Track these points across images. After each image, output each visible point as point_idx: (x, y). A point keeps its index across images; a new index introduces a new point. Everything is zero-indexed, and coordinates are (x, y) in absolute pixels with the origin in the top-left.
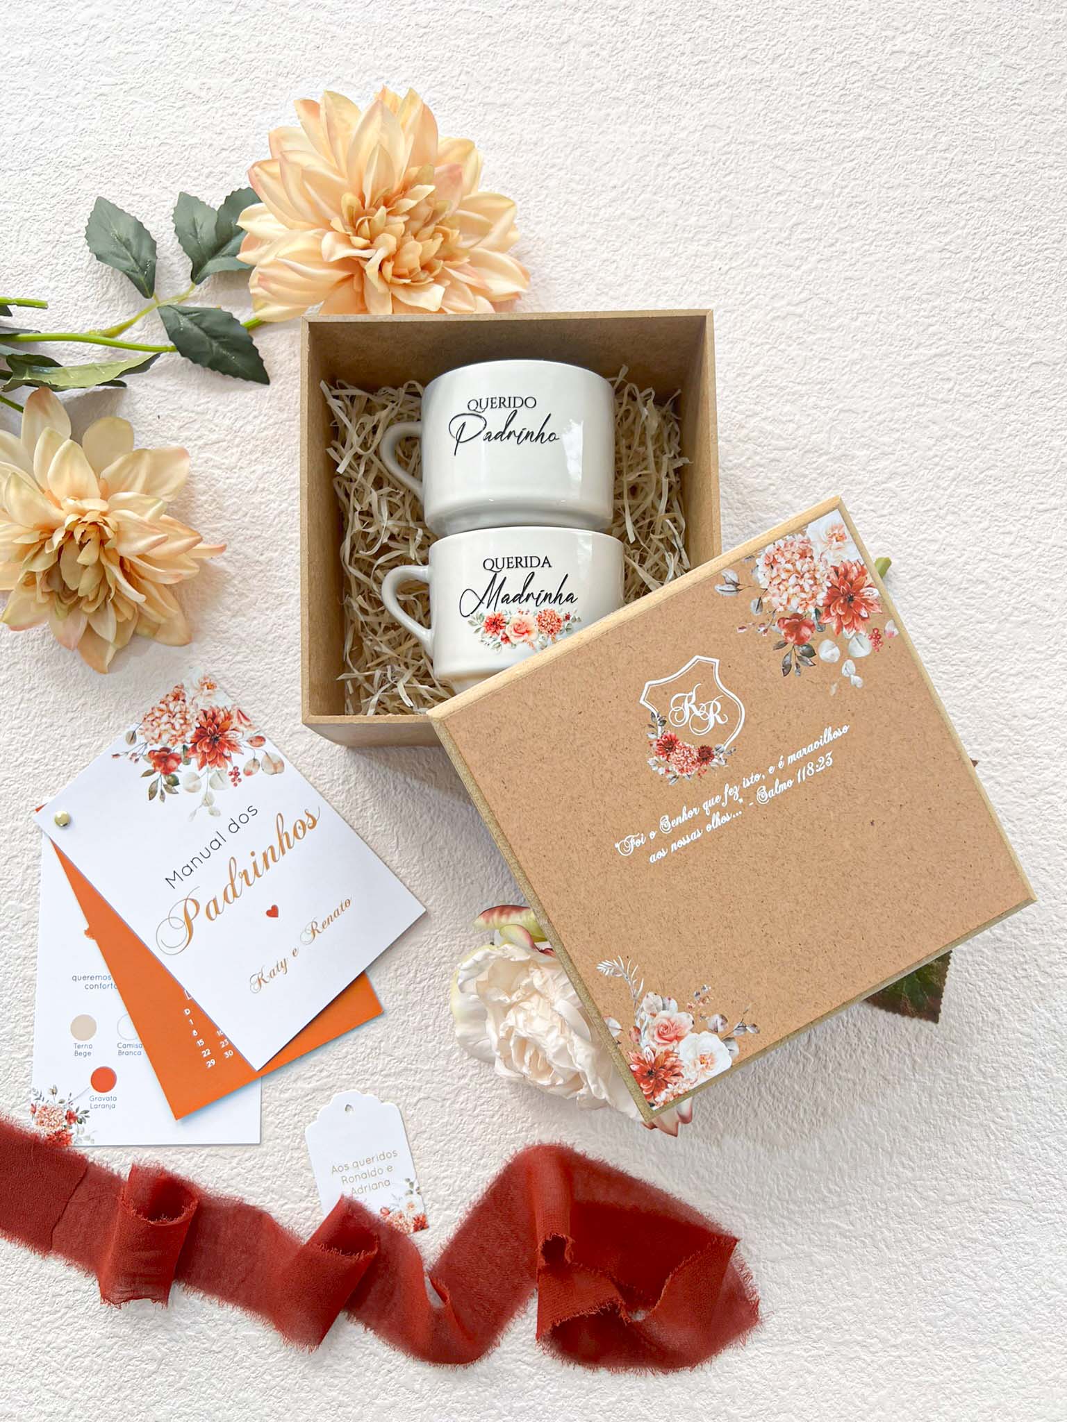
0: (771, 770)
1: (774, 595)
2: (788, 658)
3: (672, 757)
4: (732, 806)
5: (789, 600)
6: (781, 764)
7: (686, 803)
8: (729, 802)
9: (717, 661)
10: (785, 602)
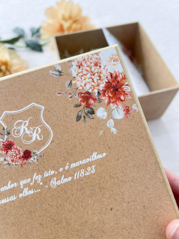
0: (61, 170)
1: (78, 81)
2: (80, 113)
3: (9, 153)
4: (36, 186)
5: (85, 85)
6: (67, 168)
7: (11, 179)
8: (34, 183)
9: (43, 107)
10: (83, 85)
